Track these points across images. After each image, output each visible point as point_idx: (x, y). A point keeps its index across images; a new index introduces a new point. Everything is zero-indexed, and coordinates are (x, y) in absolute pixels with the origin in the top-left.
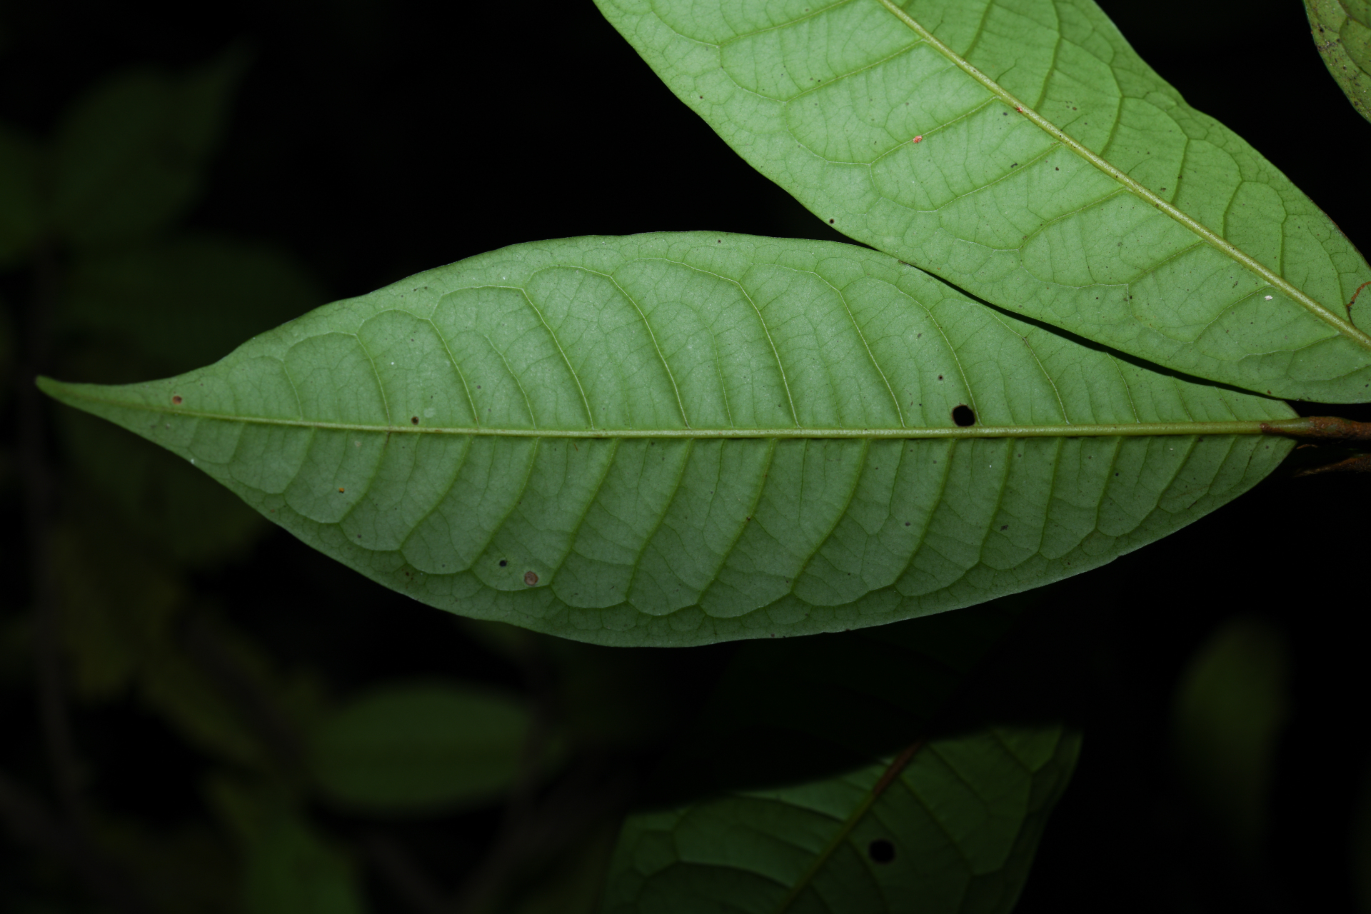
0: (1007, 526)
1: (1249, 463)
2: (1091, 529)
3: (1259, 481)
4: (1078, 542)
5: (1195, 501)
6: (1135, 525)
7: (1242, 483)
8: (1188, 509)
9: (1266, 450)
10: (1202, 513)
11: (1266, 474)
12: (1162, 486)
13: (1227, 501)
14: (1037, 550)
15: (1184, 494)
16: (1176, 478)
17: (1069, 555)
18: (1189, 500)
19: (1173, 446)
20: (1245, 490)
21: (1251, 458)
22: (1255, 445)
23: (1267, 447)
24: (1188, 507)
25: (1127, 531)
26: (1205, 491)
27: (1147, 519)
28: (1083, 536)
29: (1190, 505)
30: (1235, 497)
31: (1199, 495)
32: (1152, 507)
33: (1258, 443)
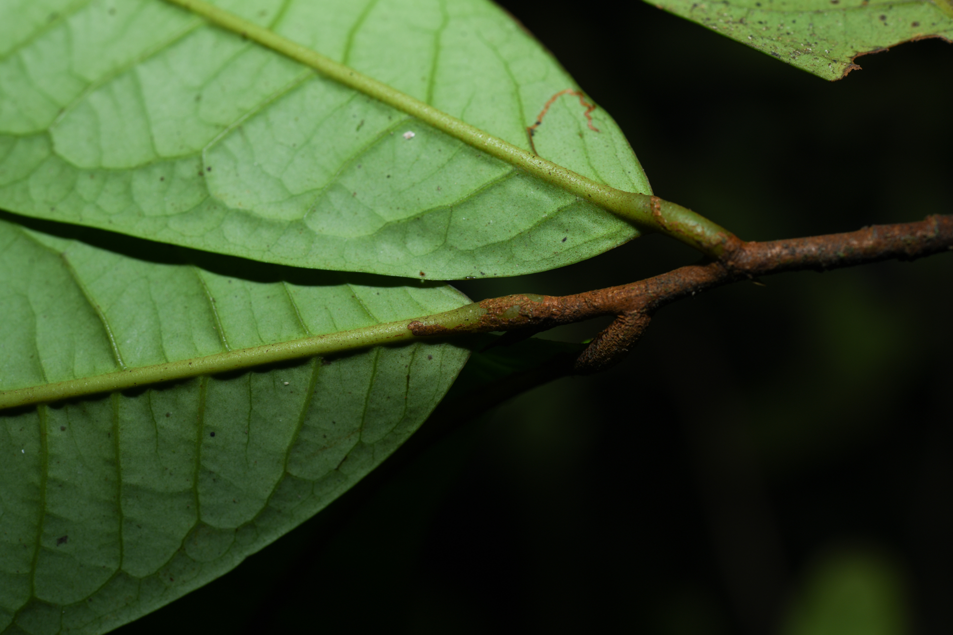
0: (66, 537)
1: (408, 386)
2: (192, 524)
3: (430, 411)
4: (178, 546)
5: (343, 456)
6: (259, 506)
7: (406, 419)
8: (337, 469)
9: (429, 362)
10: (358, 473)
11: (438, 399)
12: (284, 442)
13: (392, 450)
14: (117, 567)
15: (325, 448)
16: (303, 427)
17: (167, 566)
18: (333, 458)
19: (287, 378)
20: (413, 428)
21: (408, 377)
22: (410, 357)
23: (430, 358)
24: (335, 466)
25: (250, 517)
26: (354, 440)
27: (275, 495)
28: (181, 535)
29: (338, 463)
30: (402, 440)
31: (347, 445)
32: (277, 477)
33: (414, 353)
